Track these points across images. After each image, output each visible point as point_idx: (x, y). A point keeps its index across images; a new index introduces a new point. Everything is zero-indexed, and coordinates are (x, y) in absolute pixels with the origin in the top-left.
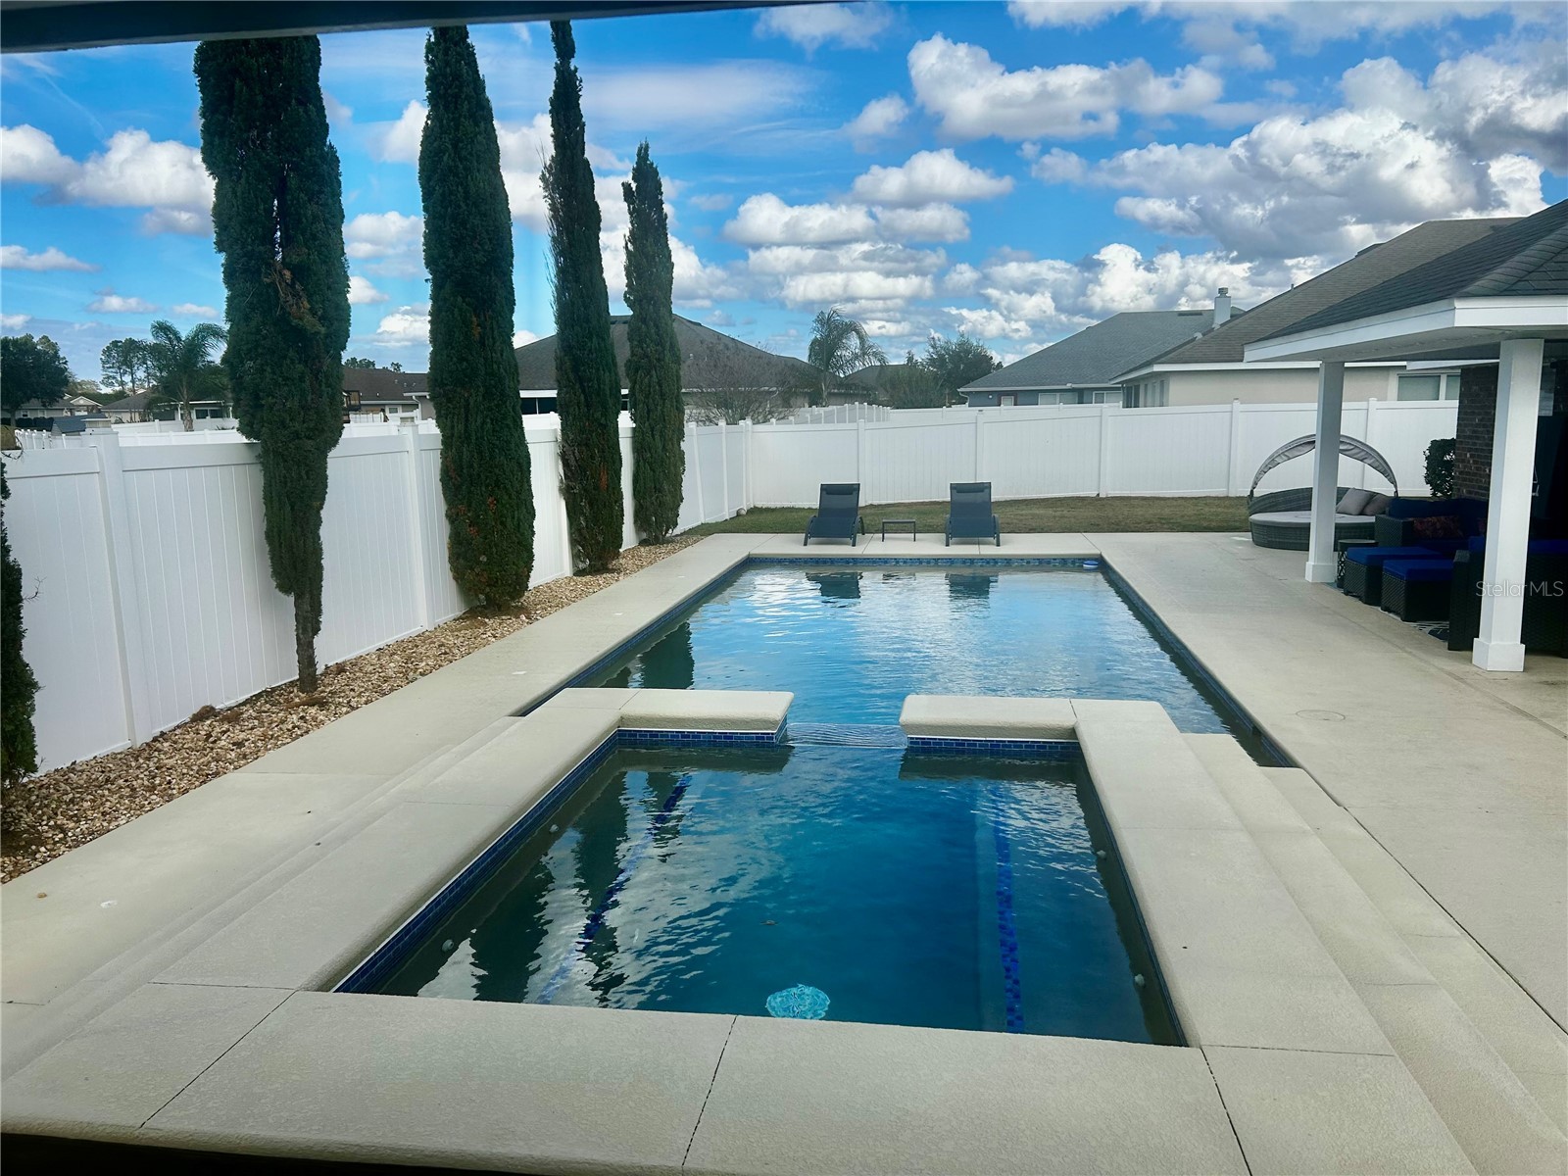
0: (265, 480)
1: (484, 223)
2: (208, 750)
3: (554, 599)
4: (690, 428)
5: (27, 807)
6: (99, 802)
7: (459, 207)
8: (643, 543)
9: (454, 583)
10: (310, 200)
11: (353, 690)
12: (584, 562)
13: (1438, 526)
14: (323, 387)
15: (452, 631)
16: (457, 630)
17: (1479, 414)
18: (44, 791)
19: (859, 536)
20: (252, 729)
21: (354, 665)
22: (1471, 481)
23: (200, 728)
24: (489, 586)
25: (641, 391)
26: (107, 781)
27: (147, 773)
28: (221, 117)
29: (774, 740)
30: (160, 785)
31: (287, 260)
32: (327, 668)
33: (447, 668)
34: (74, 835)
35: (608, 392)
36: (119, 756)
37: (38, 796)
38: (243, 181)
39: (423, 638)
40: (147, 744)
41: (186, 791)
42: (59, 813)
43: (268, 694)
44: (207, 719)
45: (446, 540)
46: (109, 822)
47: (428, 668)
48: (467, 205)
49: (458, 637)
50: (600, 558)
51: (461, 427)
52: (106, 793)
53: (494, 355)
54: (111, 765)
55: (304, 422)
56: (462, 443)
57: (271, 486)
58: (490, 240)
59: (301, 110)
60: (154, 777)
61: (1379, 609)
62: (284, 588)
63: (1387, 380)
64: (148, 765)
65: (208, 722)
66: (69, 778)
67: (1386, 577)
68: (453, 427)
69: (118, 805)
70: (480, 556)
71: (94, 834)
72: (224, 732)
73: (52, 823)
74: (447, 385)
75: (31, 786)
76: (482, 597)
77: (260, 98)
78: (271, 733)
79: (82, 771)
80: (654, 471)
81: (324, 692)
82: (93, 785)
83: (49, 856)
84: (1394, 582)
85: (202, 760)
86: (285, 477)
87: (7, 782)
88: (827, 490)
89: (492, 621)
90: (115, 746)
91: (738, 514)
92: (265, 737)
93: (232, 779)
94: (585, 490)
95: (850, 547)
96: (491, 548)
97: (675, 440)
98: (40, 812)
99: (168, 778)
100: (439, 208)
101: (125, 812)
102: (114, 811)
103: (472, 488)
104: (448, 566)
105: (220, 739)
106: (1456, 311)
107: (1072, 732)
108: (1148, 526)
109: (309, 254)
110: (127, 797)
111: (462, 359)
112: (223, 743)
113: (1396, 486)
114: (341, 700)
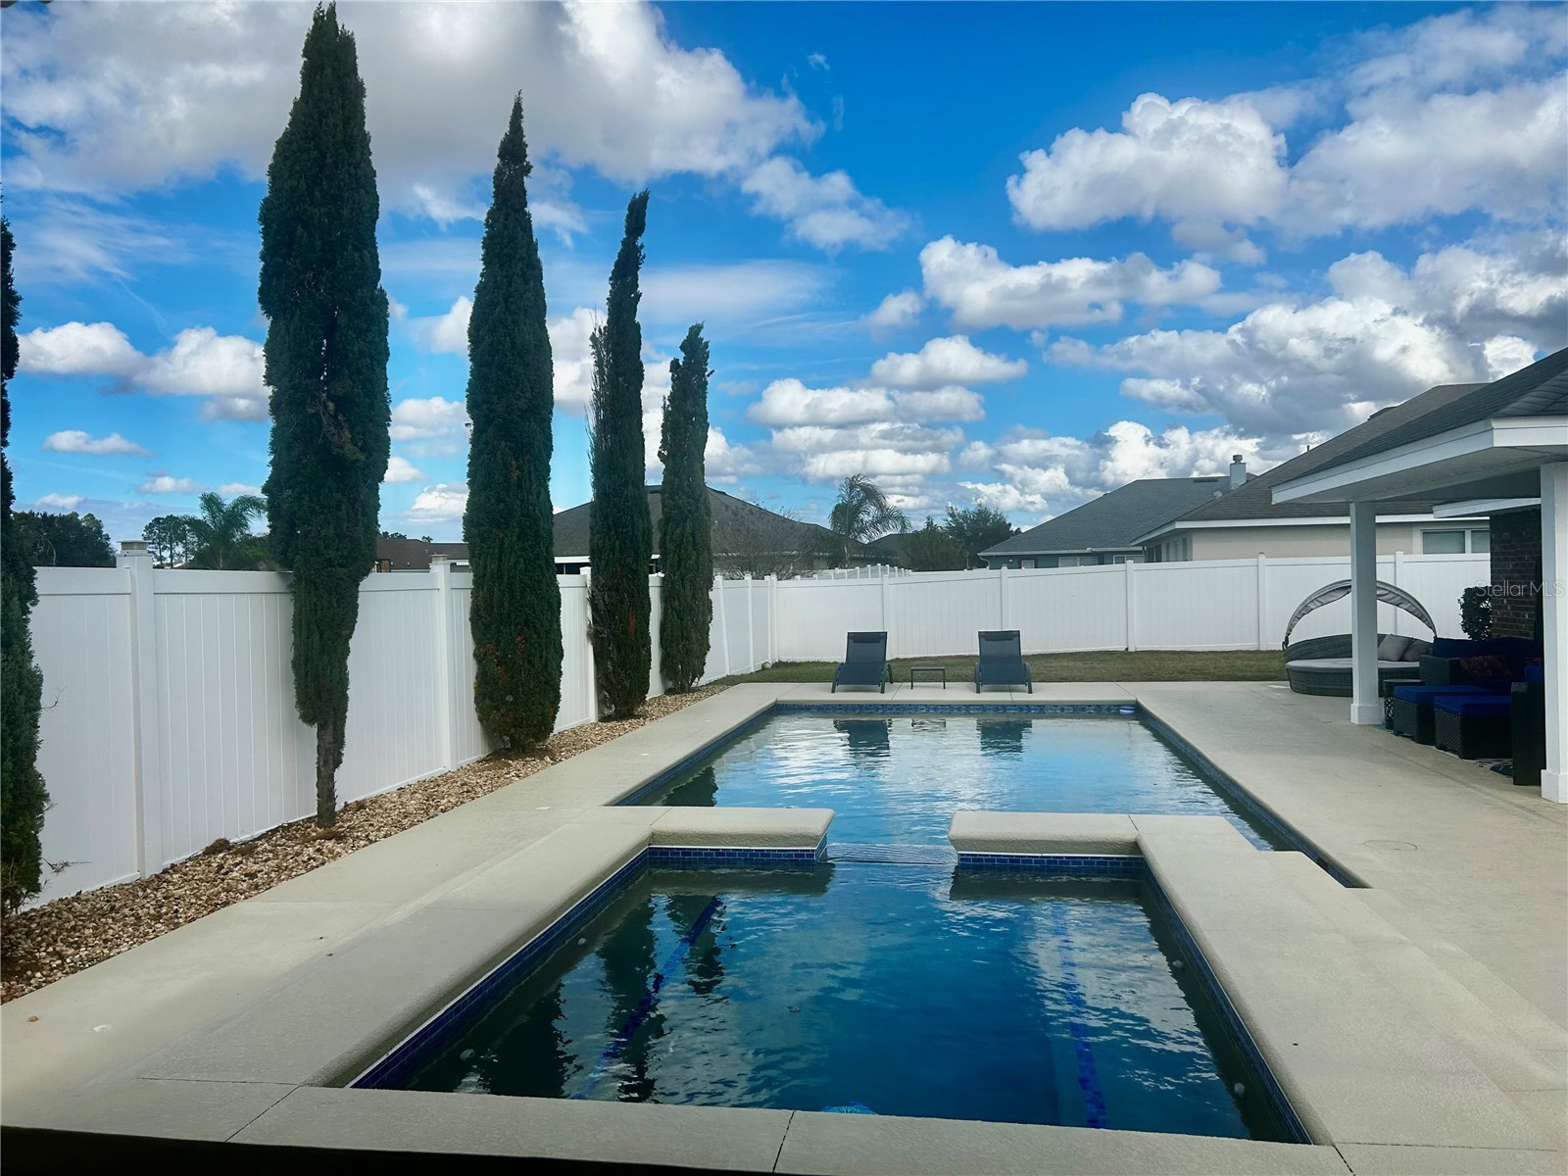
0: (295, 608)
1: (527, 373)
2: (219, 881)
3: (578, 742)
4: (718, 579)
5: (26, 934)
6: (101, 929)
7: (506, 355)
8: (669, 692)
9: (478, 723)
10: (357, 338)
11: (372, 825)
12: (610, 708)
13: (1486, 664)
14: (359, 517)
15: (475, 772)
16: (480, 770)
17: (1513, 560)
18: (46, 919)
19: (887, 684)
20: (266, 861)
21: (373, 802)
22: (1511, 627)
23: (212, 860)
24: (514, 726)
25: (672, 540)
26: (113, 908)
27: (153, 902)
28: (281, 260)
29: (815, 858)
30: (166, 914)
31: (332, 392)
32: (346, 805)
33: (469, 804)
34: (72, 962)
35: (641, 539)
36: (126, 887)
37: (38, 924)
38: (296, 318)
39: (446, 778)
40: (156, 876)
41: (194, 919)
42: (59, 940)
43: (285, 829)
44: (220, 852)
45: (473, 679)
46: (110, 950)
47: (450, 805)
48: (513, 355)
49: (481, 776)
50: (626, 703)
51: (494, 567)
52: (110, 921)
53: (530, 497)
54: (117, 895)
55: (338, 550)
56: (494, 582)
57: (301, 614)
58: (532, 388)
59: (356, 255)
60: (161, 907)
61: (1434, 748)
62: (308, 718)
63: (1412, 536)
64: (155, 895)
65: (221, 855)
66: (73, 906)
67: (1439, 714)
68: (485, 568)
69: (121, 933)
70: (507, 695)
71: (92, 961)
72: (237, 864)
73: (51, 949)
74: (481, 525)
75: (34, 914)
76: (506, 738)
77: (319, 243)
78: (285, 864)
79: (87, 901)
80: (682, 619)
81: (342, 827)
82: (96, 914)
83: (44, 982)
84: (1448, 720)
85: (212, 891)
86: (315, 604)
87: (8, 902)
88: (854, 638)
89: (516, 762)
90: (121, 878)
91: (764, 668)
92: (279, 869)
93: (243, 908)
94: (613, 635)
95: (879, 694)
96: (518, 687)
97: (705, 589)
98: (40, 939)
99: (175, 907)
100: (487, 357)
101: (128, 939)
102: (117, 938)
103: (502, 628)
104: (474, 706)
105: (232, 871)
106: (1494, 431)
107: (1135, 846)
108: (1181, 676)
109: (353, 387)
110: (131, 925)
111: (500, 501)
112: (235, 874)
113: (1434, 631)
114: (359, 834)
